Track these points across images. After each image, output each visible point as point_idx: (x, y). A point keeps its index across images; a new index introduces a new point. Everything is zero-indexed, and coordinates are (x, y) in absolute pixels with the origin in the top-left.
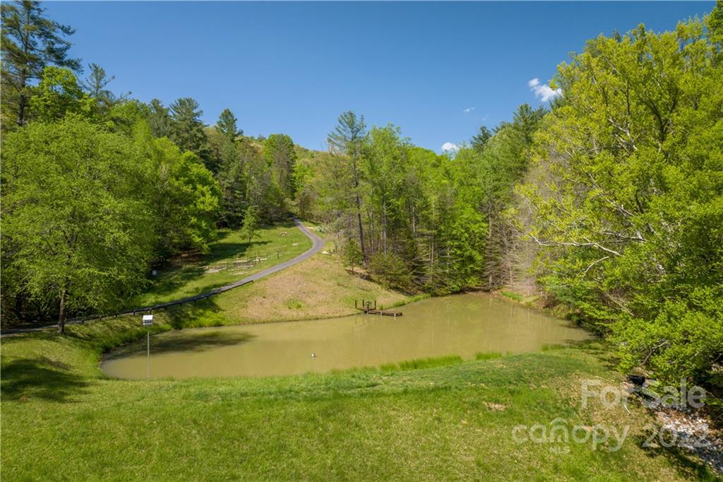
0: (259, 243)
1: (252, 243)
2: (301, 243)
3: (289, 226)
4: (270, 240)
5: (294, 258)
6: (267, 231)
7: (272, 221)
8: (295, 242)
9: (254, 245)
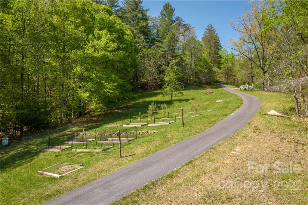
0: (180, 101)
1: (175, 100)
2: (228, 100)
3: (216, 88)
4: (194, 97)
5: (214, 122)
6: (196, 91)
7: (201, 84)
8: (220, 99)
9: (175, 102)
